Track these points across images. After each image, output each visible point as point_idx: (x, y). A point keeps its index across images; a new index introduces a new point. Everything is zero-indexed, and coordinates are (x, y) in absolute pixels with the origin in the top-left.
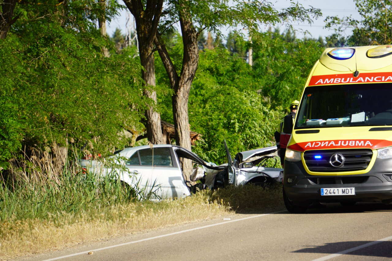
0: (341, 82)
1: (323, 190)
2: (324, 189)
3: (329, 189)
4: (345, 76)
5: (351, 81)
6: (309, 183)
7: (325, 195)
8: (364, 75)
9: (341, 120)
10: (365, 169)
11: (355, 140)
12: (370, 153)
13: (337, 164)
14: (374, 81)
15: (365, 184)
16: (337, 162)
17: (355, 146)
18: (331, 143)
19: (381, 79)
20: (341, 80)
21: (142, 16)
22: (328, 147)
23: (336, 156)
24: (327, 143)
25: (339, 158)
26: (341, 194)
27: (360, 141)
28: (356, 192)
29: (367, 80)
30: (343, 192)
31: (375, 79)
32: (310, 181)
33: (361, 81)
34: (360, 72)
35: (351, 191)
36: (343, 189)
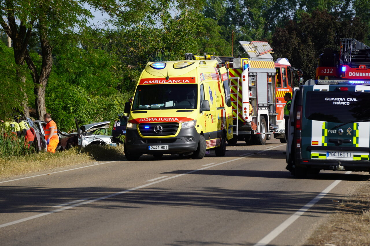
0: (158, 83)
1: (150, 147)
2: (151, 146)
3: (153, 146)
4: (161, 79)
5: (164, 82)
6: (141, 143)
7: (151, 149)
8: (172, 79)
9: (159, 105)
10: (174, 134)
11: (169, 118)
12: (177, 125)
13: (158, 131)
14: (178, 82)
15: (174, 143)
16: (158, 130)
18: (154, 119)
19: (182, 81)
22: (153, 121)
23: (158, 127)
24: (152, 119)
25: (160, 128)
26: (160, 149)
27: (172, 118)
28: (169, 148)
29: (174, 82)
30: (162, 148)
31: (179, 81)
32: (142, 142)
33: (170, 82)
34: (170, 77)
35: (166, 147)
36: (162, 146)
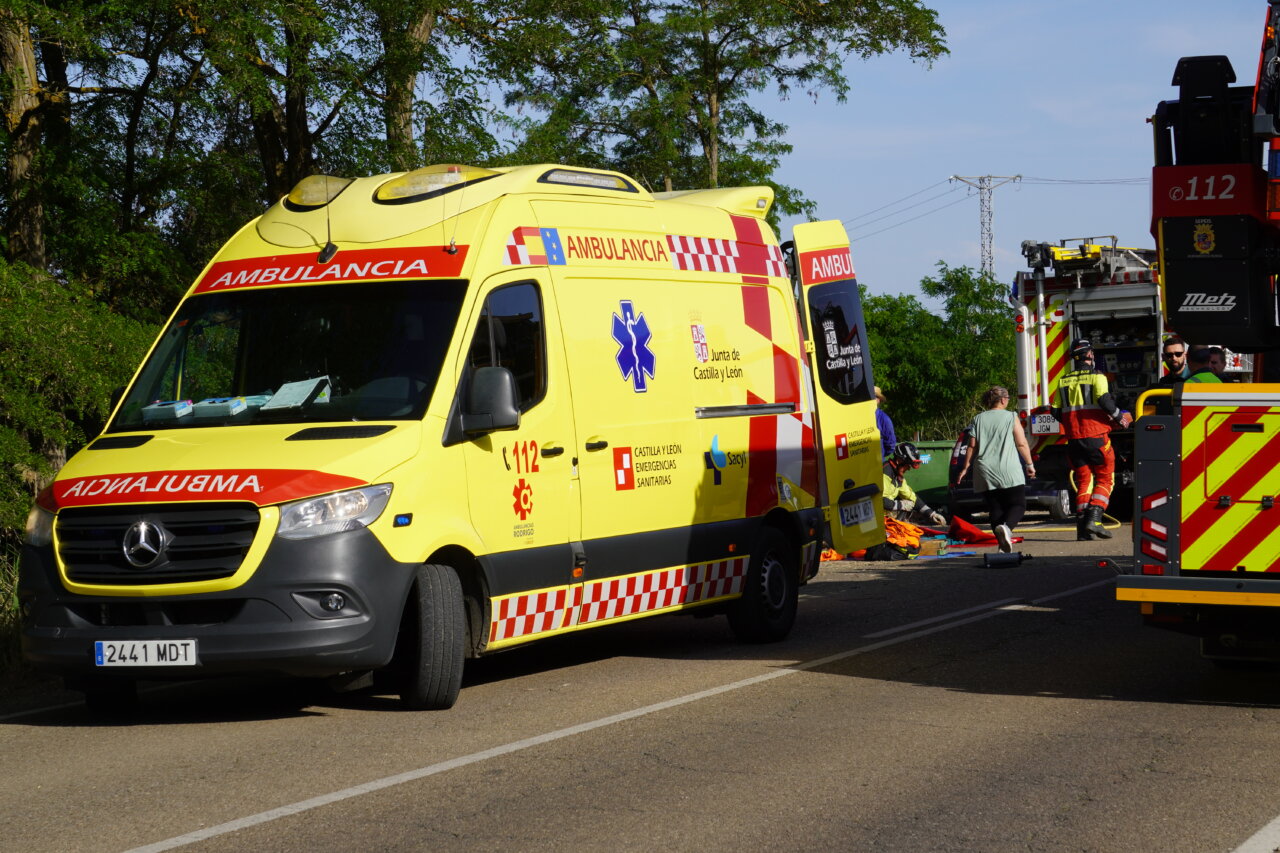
0: (277, 281)
1: (100, 647)
2: (106, 644)
3: (117, 644)
4: (292, 262)
5: (305, 278)
6: (67, 622)
7: (106, 664)
8: (346, 258)
10: (231, 574)
11: (213, 473)
12: (249, 518)
13: (143, 555)
14: (369, 275)
15: (231, 628)
16: (143, 551)
17: (205, 494)
19: (391, 268)
20: (278, 275)
21: (278, 173)
23: (143, 528)
25: (152, 536)
26: (153, 661)
27: (227, 474)
28: (200, 656)
29: (353, 271)
30: (161, 655)
31: (374, 271)
32: (73, 616)
33: (336, 275)
34: (342, 247)
35: (185, 653)
36: (162, 643)
